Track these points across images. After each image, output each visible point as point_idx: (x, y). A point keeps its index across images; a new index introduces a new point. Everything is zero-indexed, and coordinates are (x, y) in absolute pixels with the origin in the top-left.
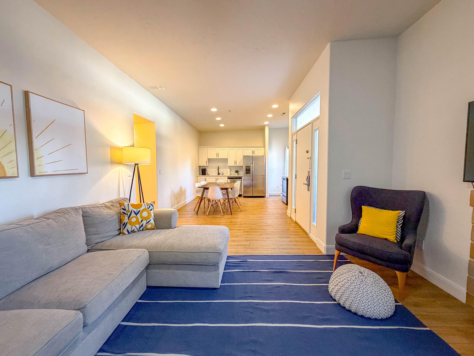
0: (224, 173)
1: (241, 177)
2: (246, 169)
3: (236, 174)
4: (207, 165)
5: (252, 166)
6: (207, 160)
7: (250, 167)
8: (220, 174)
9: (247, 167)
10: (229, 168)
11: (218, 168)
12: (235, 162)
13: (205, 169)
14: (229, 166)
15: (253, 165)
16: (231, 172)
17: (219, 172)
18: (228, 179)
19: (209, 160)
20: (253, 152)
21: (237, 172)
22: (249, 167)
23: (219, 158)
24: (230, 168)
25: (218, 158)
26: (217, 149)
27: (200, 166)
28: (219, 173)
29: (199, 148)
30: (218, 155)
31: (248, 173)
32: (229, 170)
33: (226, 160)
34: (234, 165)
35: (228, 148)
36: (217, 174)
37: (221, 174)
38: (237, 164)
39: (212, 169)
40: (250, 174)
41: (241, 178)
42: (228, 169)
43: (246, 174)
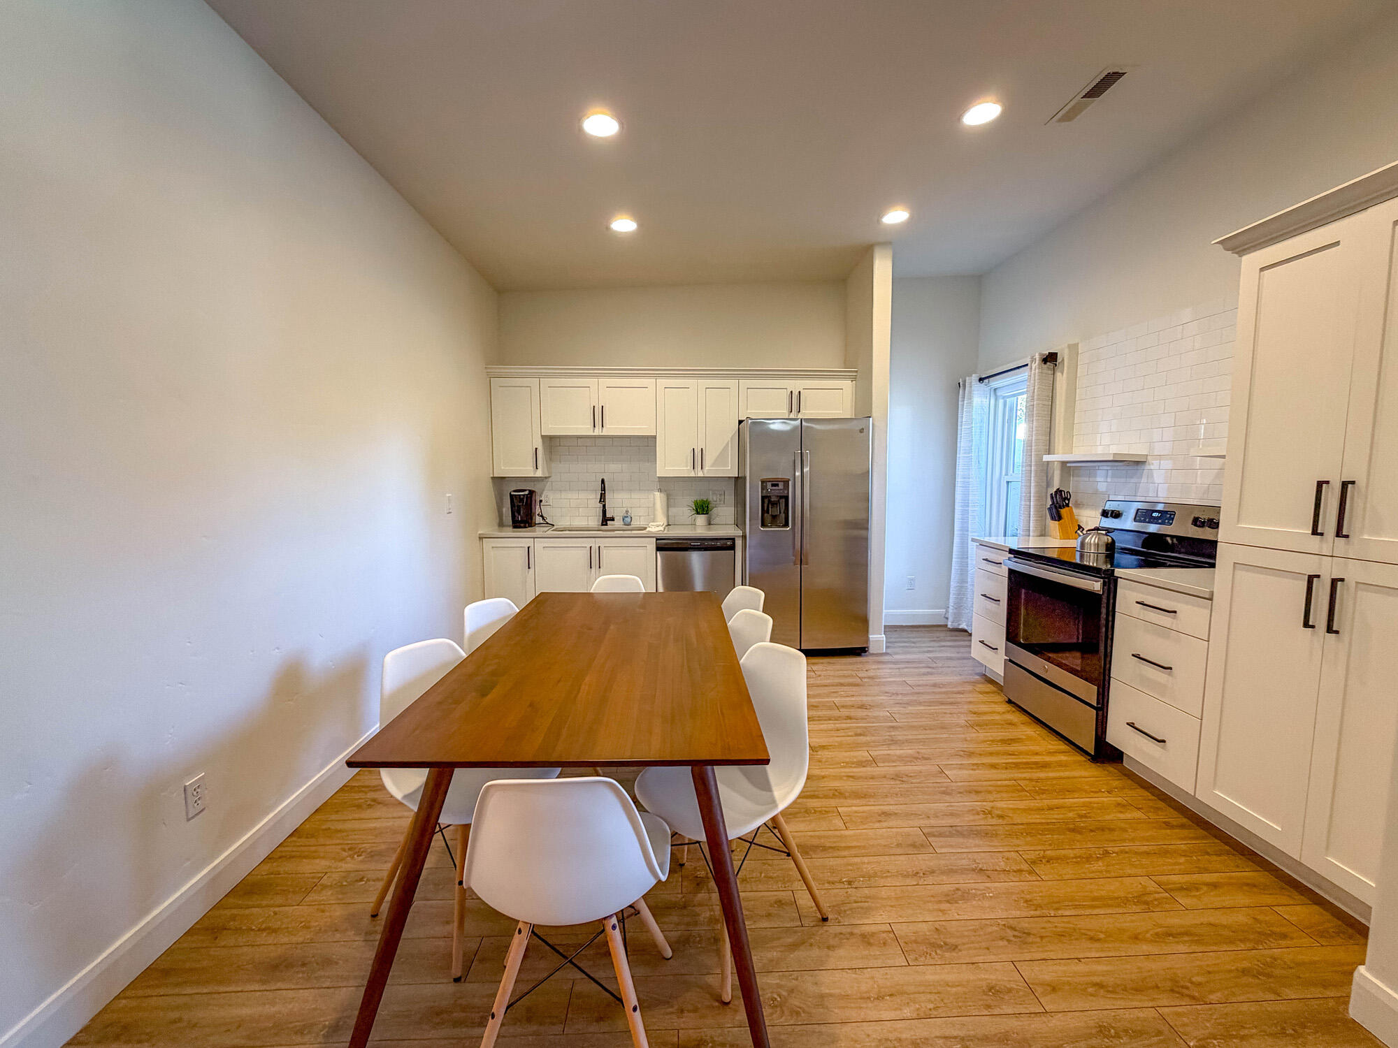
0: (633, 513)
1: (733, 540)
2: (763, 498)
3: (701, 519)
4: (539, 474)
5: (798, 474)
6: (538, 443)
7: (786, 482)
8: (613, 519)
9: (769, 485)
10: (660, 490)
11: (603, 489)
12: (698, 457)
13: (531, 492)
14: (662, 480)
15: (806, 470)
16: (673, 511)
17: (604, 512)
18: (659, 549)
19: (551, 442)
20: (795, 401)
21: (703, 508)
22: (781, 486)
23: (605, 433)
24: (668, 486)
25: (598, 432)
26: (591, 382)
27: (499, 481)
28: (608, 515)
29: (490, 377)
30: (598, 415)
31: (774, 517)
32: (658, 498)
33: (645, 446)
34: (692, 474)
35: (657, 376)
36: (595, 521)
37: (618, 523)
38: (706, 468)
39: (569, 496)
40: (786, 525)
41: (732, 547)
42: (657, 494)
43: (763, 525)
